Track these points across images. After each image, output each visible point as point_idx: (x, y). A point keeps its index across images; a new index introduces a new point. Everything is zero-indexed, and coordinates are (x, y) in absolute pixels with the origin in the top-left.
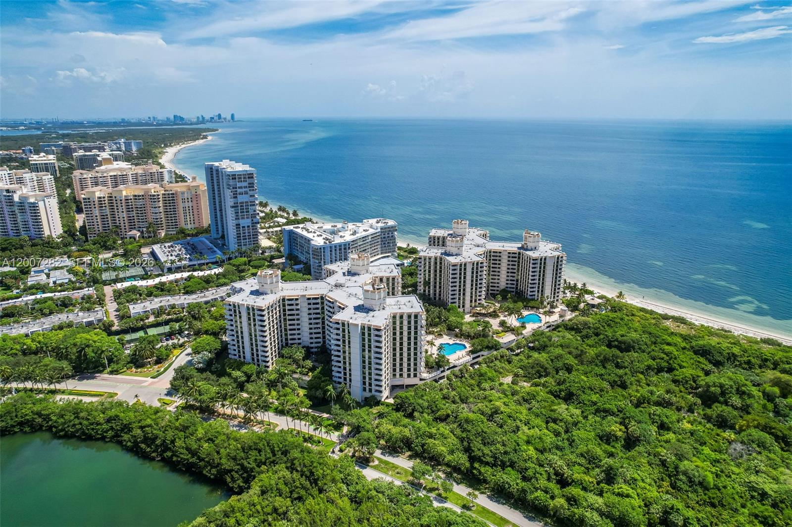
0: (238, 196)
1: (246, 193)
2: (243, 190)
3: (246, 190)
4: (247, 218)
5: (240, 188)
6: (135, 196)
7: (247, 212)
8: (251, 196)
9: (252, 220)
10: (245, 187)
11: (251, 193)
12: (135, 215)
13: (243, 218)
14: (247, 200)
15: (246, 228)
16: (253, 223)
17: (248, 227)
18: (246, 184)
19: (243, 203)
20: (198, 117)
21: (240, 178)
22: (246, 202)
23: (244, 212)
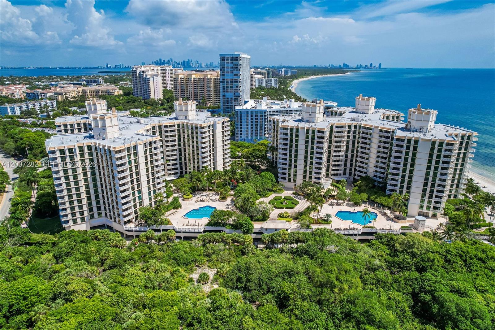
0: (225, 74)
1: (232, 72)
2: (230, 70)
3: (232, 69)
4: (232, 92)
5: (227, 68)
6: (200, 79)
7: (231, 87)
8: (235, 75)
9: (234, 94)
10: (231, 68)
11: (235, 72)
12: (198, 91)
13: (227, 92)
14: (232, 77)
15: (230, 99)
16: (235, 96)
17: (232, 99)
18: (232, 65)
19: (228, 79)
20: (358, 65)
21: (228, 60)
22: (231, 79)
23: (229, 87)
